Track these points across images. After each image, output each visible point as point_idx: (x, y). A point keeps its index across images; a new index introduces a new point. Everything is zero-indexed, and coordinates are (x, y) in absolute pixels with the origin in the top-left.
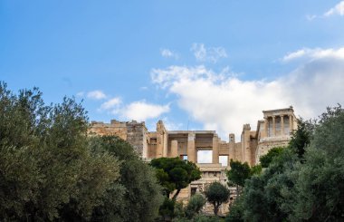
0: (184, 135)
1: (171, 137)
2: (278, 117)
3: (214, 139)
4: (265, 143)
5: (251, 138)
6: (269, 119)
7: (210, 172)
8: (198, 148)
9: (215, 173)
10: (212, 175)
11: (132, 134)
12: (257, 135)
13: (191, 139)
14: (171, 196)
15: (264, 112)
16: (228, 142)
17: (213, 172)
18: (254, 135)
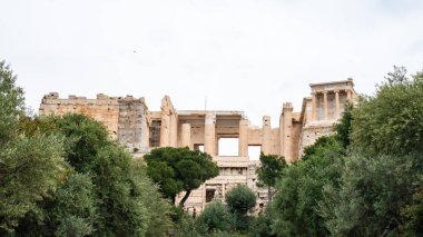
0: (200, 116)
1: (182, 120)
2: (331, 94)
3: (242, 122)
4: (312, 129)
5: (294, 122)
6: (319, 96)
7: (232, 168)
8: (219, 135)
9: (240, 170)
10: (235, 172)
11: (125, 113)
12: (302, 118)
13: (210, 122)
14: (178, 200)
15: (313, 86)
16: (261, 127)
17: (237, 168)
18: (297, 119)
